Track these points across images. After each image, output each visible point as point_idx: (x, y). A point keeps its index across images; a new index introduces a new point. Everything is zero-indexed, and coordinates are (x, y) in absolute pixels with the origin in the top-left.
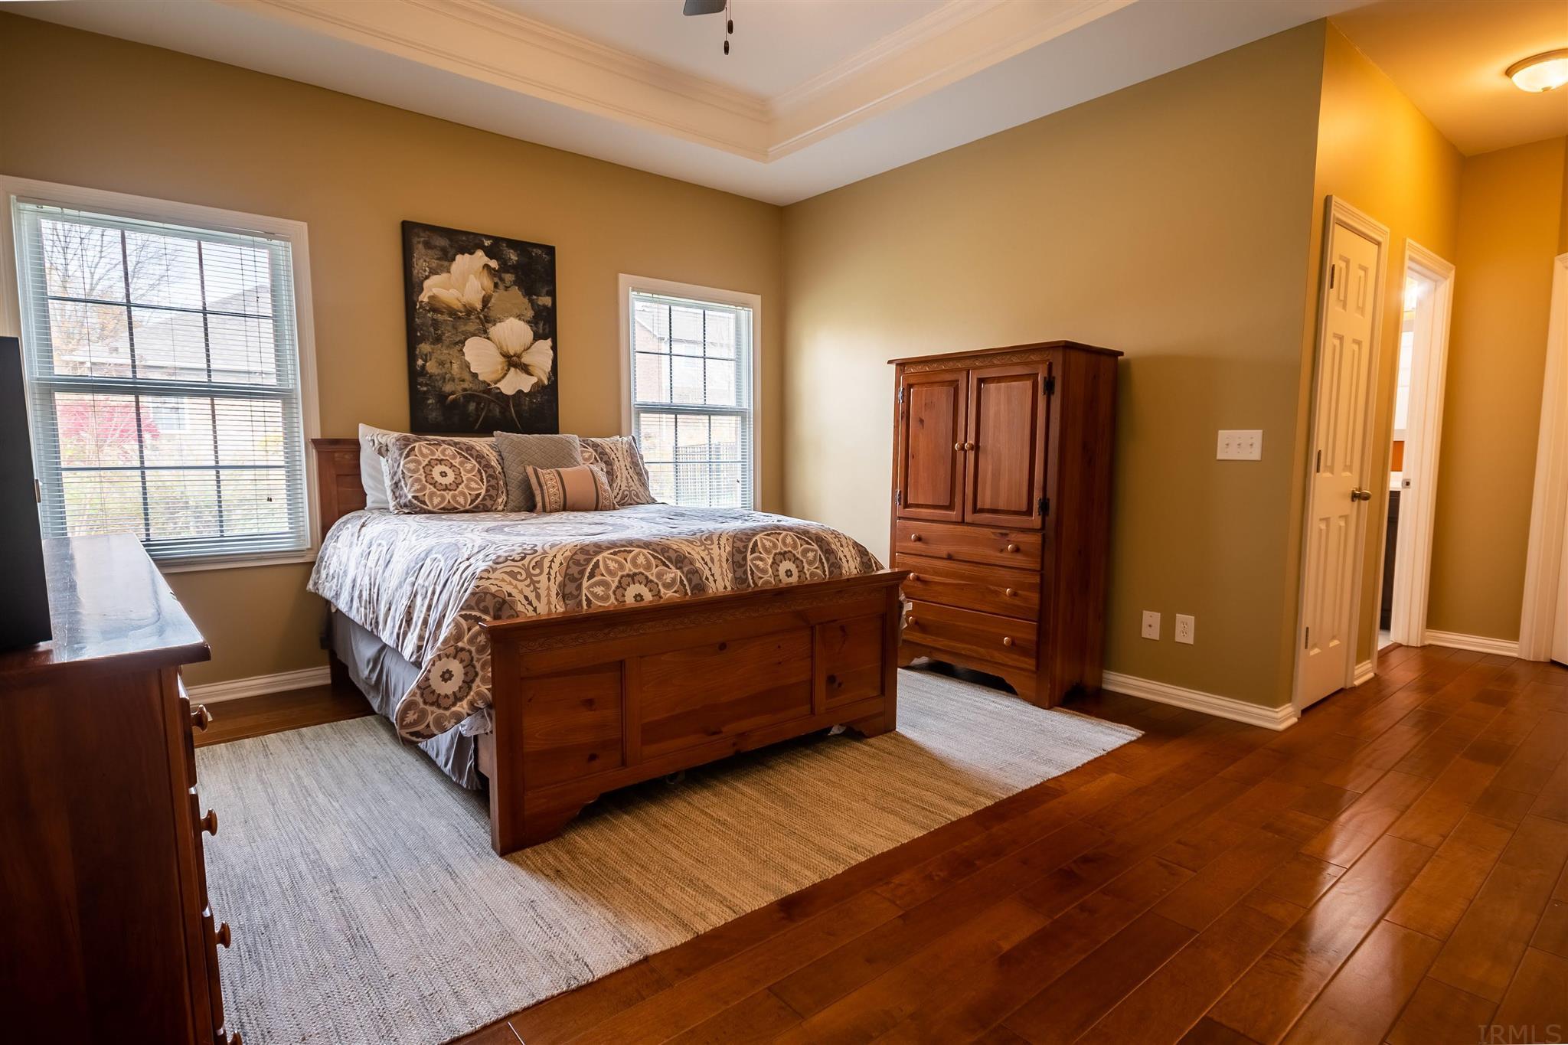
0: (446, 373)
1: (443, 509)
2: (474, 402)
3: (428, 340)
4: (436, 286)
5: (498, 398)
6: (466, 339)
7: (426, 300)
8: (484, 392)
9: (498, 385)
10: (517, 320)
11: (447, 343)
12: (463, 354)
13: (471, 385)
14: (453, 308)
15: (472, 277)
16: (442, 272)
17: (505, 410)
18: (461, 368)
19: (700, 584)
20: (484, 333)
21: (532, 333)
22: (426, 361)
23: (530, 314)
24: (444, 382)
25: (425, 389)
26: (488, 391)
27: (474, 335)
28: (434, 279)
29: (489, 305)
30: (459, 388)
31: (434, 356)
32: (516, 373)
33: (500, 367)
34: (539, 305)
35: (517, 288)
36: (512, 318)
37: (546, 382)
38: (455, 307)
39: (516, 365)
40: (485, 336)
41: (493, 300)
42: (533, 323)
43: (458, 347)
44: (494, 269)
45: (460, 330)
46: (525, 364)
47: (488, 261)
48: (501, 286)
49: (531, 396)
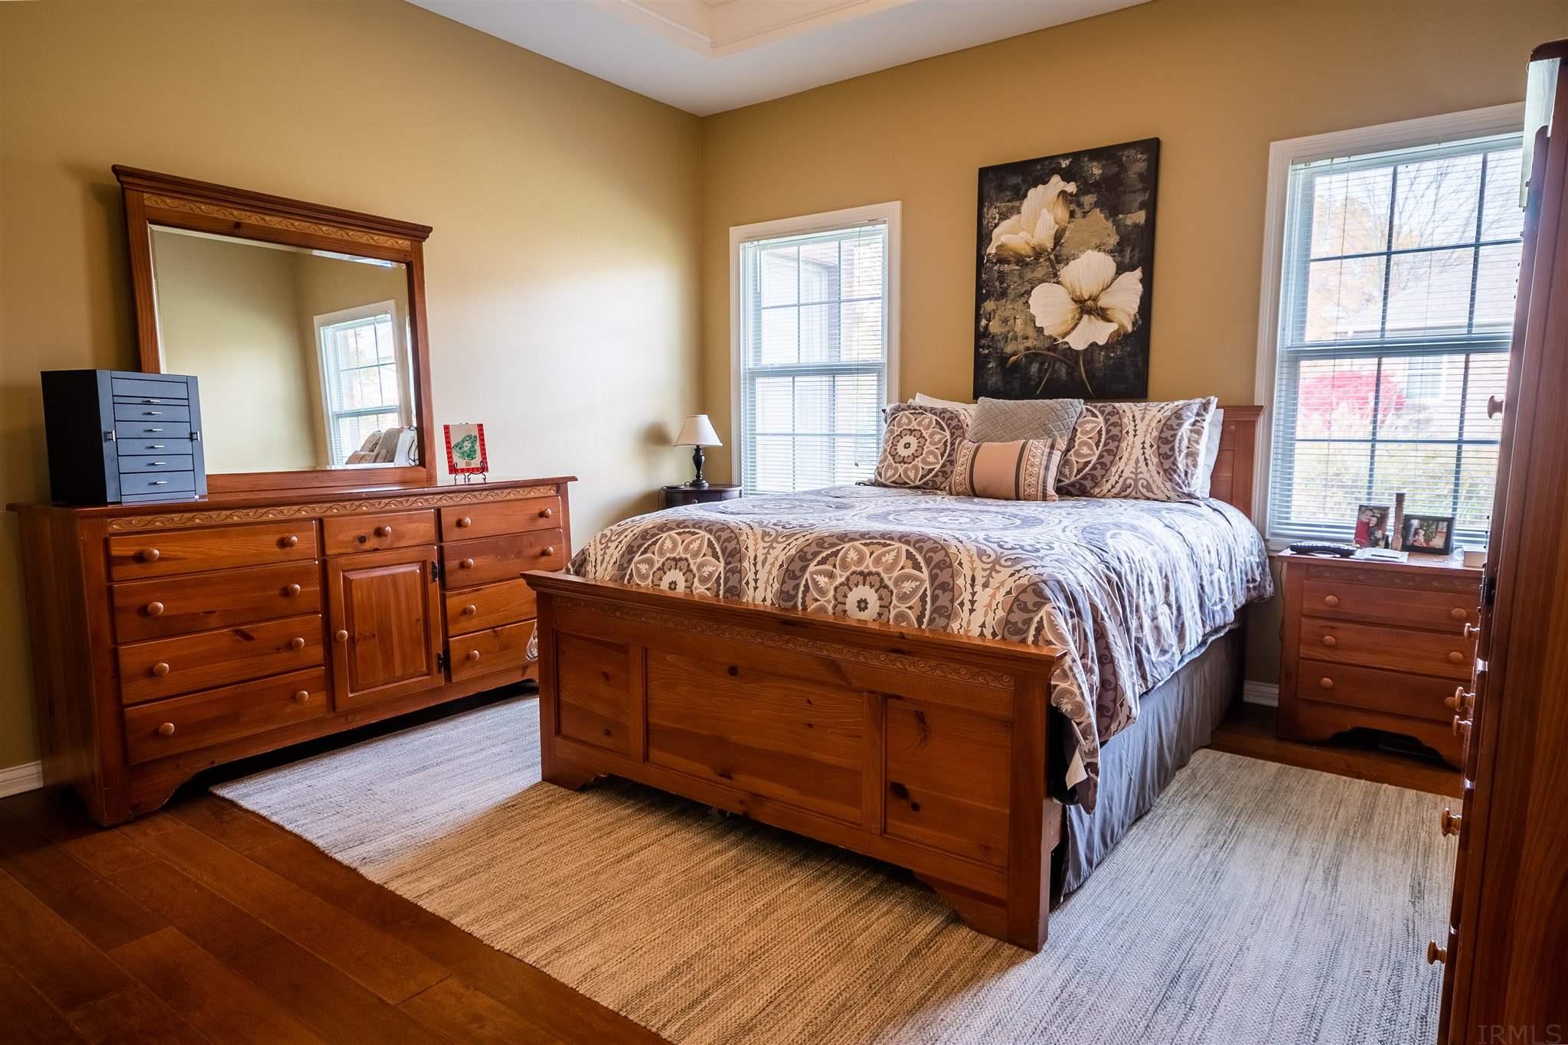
0: (1009, 332)
1: (893, 482)
2: (1037, 362)
3: (993, 296)
4: (1006, 232)
5: (1065, 355)
6: (1032, 288)
7: (993, 251)
8: (1049, 349)
9: (1066, 340)
10: (1096, 252)
11: (1011, 296)
12: (1029, 307)
13: (1035, 342)
14: (1020, 254)
15: (1045, 210)
16: (1012, 214)
17: (1072, 370)
18: (1025, 324)
19: (736, 587)
20: (1054, 277)
21: (1115, 265)
22: (989, 321)
23: (1113, 240)
24: (1006, 342)
25: (987, 351)
26: (1053, 348)
27: (1043, 281)
28: (1005, 224)
29: (1062, 241)
30: (1022, 347)
31: (999, 312)
32: (1090, 320)
33: (1070, 316)
34: (1126, 226)
35: (1098, 210)
36: (1090, 251)
37: (1130, 329)
38: (1023, 252)
39: (1089, 312)
40: (1055, 280)
41: (1067, 234)
42: (1116, 251)
43: (1023, 300)
44: (1071, 194)
45: (1026, 279)
46: (1102, 309)
47: (1065, 186)
48: (1079, 213)
49: (1107, 349)
